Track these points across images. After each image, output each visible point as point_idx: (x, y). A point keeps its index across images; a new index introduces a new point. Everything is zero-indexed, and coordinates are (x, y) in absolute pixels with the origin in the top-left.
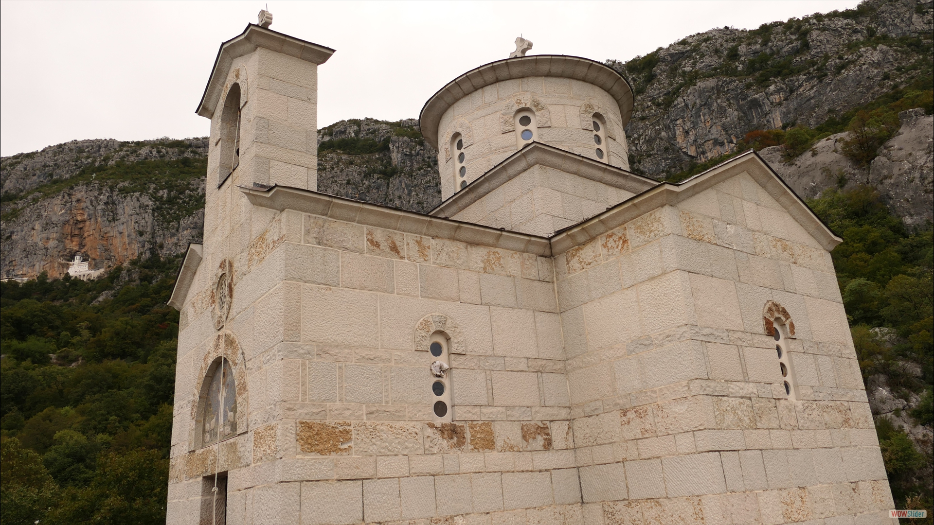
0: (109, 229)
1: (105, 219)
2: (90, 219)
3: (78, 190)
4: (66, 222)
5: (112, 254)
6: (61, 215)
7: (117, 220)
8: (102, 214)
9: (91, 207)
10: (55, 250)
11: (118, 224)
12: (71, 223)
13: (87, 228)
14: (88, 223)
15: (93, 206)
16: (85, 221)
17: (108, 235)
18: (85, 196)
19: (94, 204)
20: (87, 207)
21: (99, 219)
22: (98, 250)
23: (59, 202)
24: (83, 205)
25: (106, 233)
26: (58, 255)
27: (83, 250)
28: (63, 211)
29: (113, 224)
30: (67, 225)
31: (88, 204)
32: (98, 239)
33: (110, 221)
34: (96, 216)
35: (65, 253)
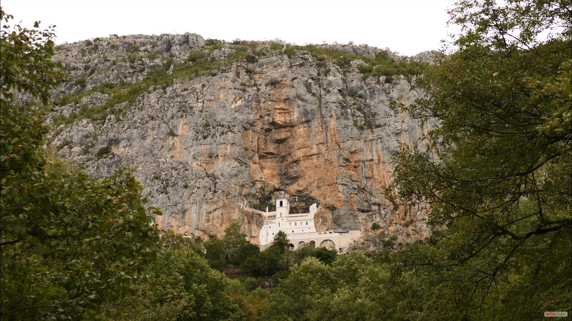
0: (360, 144)
1: (350, 122)
2: (308, 121)
3: (271, 63)
4: (248, 126)
5: (373, 200)
6: (237, 110)
7: (379, 126)
8: (339, 112)
9: (308, 96)
10: (234, 180)
11: (383, 134)
12: (258, 128)
13: (300, 141)
14: (301, 130)
15: (314, 95)
16: (292, 126)
17: (357, 157)
18: (291, 75)
19: (314, 91)
20: (298, 97)
21: (333, 123)
22: (341, 188)
23: (228, 83)
24: (287, 92)
25: (352, 153)
26: (240, 194)
27: (294, 188)
28: (239, 103)
29: (368, 134)
30: (250, 132)
31: (302, 90)
32: (335, 164)
33: (361, 128)
34: (322, 116)
35: (253, 191)
